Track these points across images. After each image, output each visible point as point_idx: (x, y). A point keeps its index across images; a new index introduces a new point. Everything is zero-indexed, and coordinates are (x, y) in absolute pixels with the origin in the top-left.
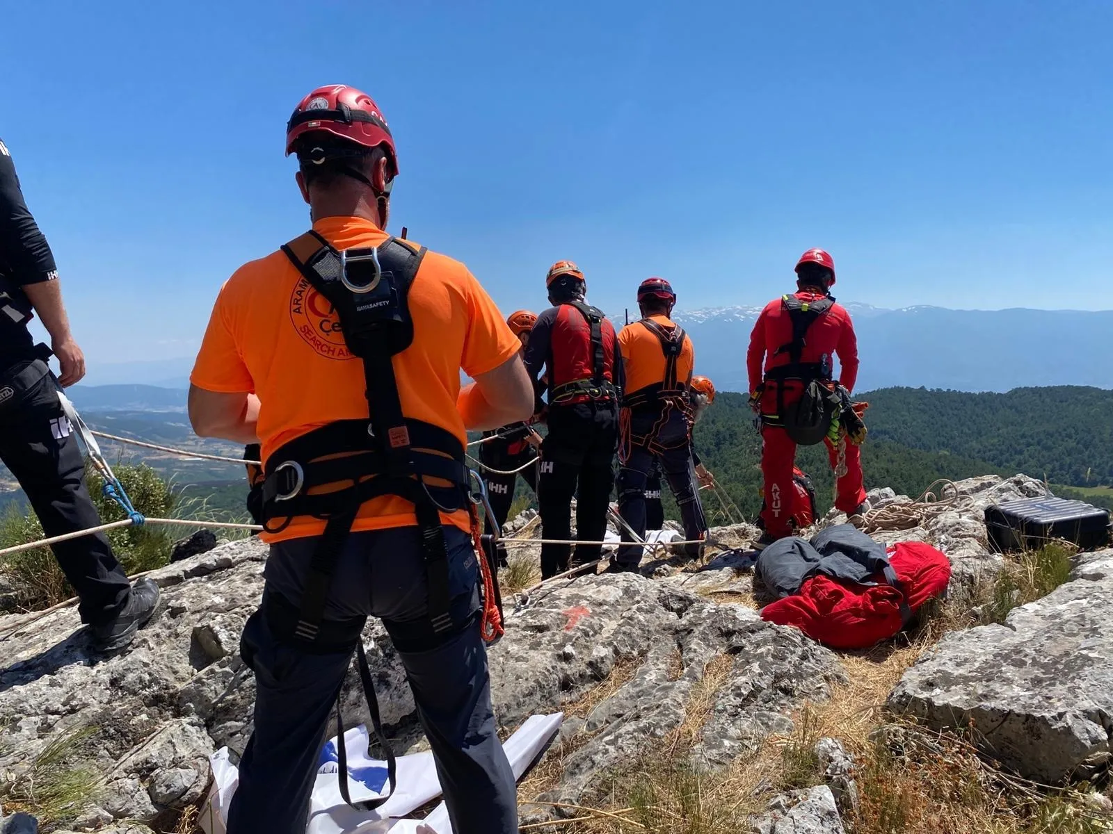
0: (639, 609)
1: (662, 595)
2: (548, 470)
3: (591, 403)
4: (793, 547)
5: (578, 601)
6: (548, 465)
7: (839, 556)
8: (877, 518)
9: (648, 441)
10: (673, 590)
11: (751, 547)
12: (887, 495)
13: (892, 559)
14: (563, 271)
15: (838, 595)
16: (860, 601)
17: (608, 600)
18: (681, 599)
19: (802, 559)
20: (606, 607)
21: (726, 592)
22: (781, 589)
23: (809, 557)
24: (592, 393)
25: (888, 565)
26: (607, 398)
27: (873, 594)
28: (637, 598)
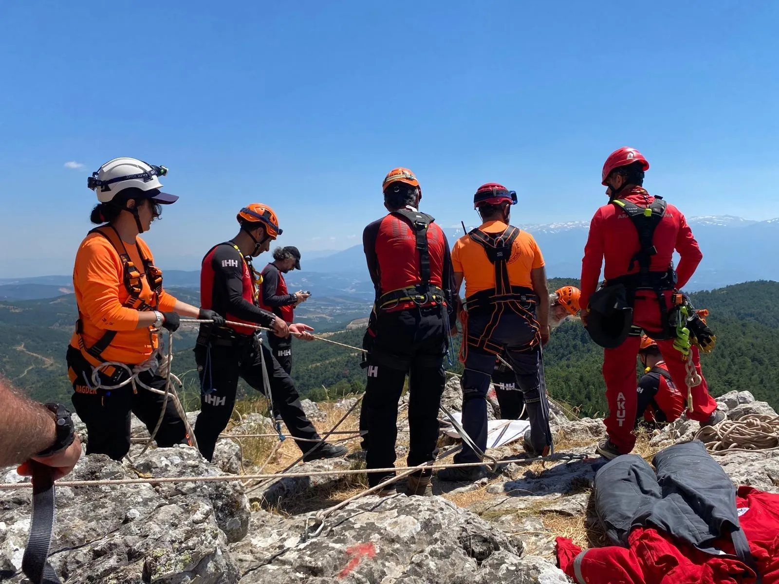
0: (433, 553)
1: (464, 534)
2: (373, 374)
3: (415, 311)
4: (629, 474)
5: (369, 535)
6: (373, 369)
7: (676, 500)
8: (731, 432)
9: (483, 342)
10: (478, 527)
11: (597, 452)
12: (745, 399)
13: (743, 519)
14: (396, 178)
15: (671, 562)
16: (700, 574)
17: (402, 536)
18: (485, 540)
19: (637, 488)
20: (397, 546)
21: (556, 511)
22: (610, 526)
23: (646, 489)
24: (418, 300)
25: (738, 529)
26: (433, 303)
27: (716, 567)
28: (437, 535)
